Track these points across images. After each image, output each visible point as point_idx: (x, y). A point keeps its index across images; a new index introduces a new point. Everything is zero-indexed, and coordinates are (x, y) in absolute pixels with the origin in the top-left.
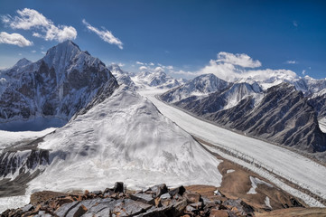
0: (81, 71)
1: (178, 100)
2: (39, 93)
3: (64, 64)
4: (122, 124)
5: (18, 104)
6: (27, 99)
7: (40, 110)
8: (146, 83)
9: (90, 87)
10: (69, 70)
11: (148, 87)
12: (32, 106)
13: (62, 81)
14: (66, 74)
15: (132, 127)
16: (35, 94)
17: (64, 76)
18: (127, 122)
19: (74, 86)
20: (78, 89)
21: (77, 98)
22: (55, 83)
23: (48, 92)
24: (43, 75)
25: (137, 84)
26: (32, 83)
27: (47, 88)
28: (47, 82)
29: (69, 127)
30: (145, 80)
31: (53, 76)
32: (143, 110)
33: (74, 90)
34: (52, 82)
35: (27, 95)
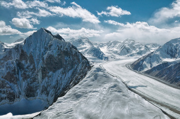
0: (56, 56)
1: (149, 68)
2: (21, 79)
3: (40, 51)
4: (97, 103)
5: (5, 89)
6: (12, 84)
7: (23, 93)
8: (116, 52)
9: (65, 69)
10: (45, 56)
11: (118, 57)
12: (17, 90)
13: (40, 66)
14: (43, 59)
15: (106, 105)
16: (18, 79)
17: (41, 61)
18: (100, 101)
19: (51, 69)
20: (54, 72)
21: (55, 80)
22: (34, 68)
23: (29, 77)
24: (23, 62)
25: (107, 55)
26: (14, 70)
27: (27, 73)
28: (27, 68)
29: (51, 109)
30: (115, 49)
31: (32, 62)
32: (115, 89)
33: (51, 73)
34: (32, 67)
35: (11, 81)
